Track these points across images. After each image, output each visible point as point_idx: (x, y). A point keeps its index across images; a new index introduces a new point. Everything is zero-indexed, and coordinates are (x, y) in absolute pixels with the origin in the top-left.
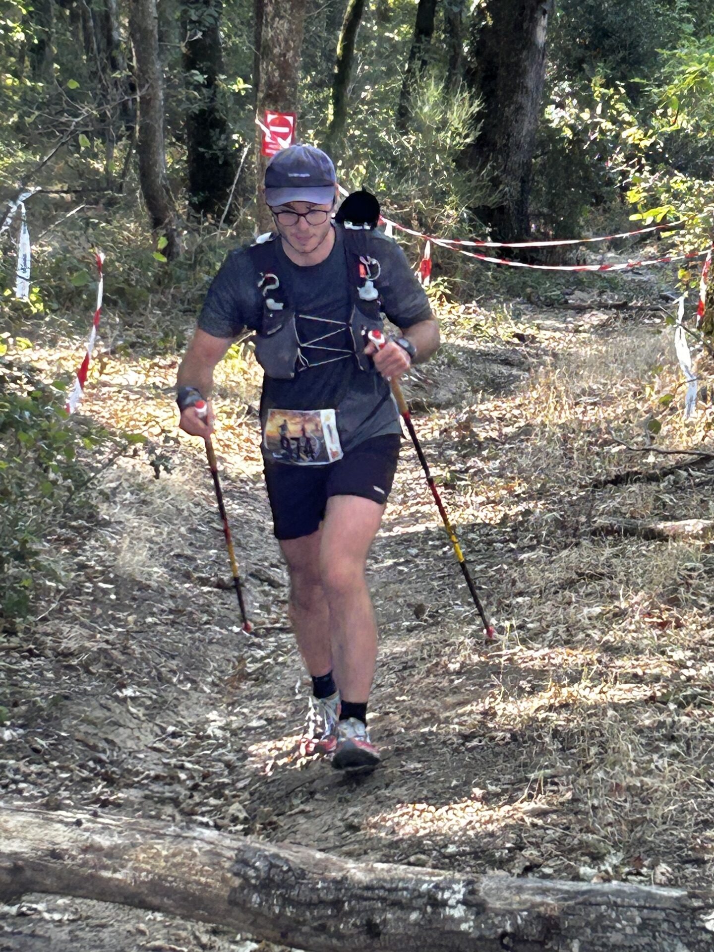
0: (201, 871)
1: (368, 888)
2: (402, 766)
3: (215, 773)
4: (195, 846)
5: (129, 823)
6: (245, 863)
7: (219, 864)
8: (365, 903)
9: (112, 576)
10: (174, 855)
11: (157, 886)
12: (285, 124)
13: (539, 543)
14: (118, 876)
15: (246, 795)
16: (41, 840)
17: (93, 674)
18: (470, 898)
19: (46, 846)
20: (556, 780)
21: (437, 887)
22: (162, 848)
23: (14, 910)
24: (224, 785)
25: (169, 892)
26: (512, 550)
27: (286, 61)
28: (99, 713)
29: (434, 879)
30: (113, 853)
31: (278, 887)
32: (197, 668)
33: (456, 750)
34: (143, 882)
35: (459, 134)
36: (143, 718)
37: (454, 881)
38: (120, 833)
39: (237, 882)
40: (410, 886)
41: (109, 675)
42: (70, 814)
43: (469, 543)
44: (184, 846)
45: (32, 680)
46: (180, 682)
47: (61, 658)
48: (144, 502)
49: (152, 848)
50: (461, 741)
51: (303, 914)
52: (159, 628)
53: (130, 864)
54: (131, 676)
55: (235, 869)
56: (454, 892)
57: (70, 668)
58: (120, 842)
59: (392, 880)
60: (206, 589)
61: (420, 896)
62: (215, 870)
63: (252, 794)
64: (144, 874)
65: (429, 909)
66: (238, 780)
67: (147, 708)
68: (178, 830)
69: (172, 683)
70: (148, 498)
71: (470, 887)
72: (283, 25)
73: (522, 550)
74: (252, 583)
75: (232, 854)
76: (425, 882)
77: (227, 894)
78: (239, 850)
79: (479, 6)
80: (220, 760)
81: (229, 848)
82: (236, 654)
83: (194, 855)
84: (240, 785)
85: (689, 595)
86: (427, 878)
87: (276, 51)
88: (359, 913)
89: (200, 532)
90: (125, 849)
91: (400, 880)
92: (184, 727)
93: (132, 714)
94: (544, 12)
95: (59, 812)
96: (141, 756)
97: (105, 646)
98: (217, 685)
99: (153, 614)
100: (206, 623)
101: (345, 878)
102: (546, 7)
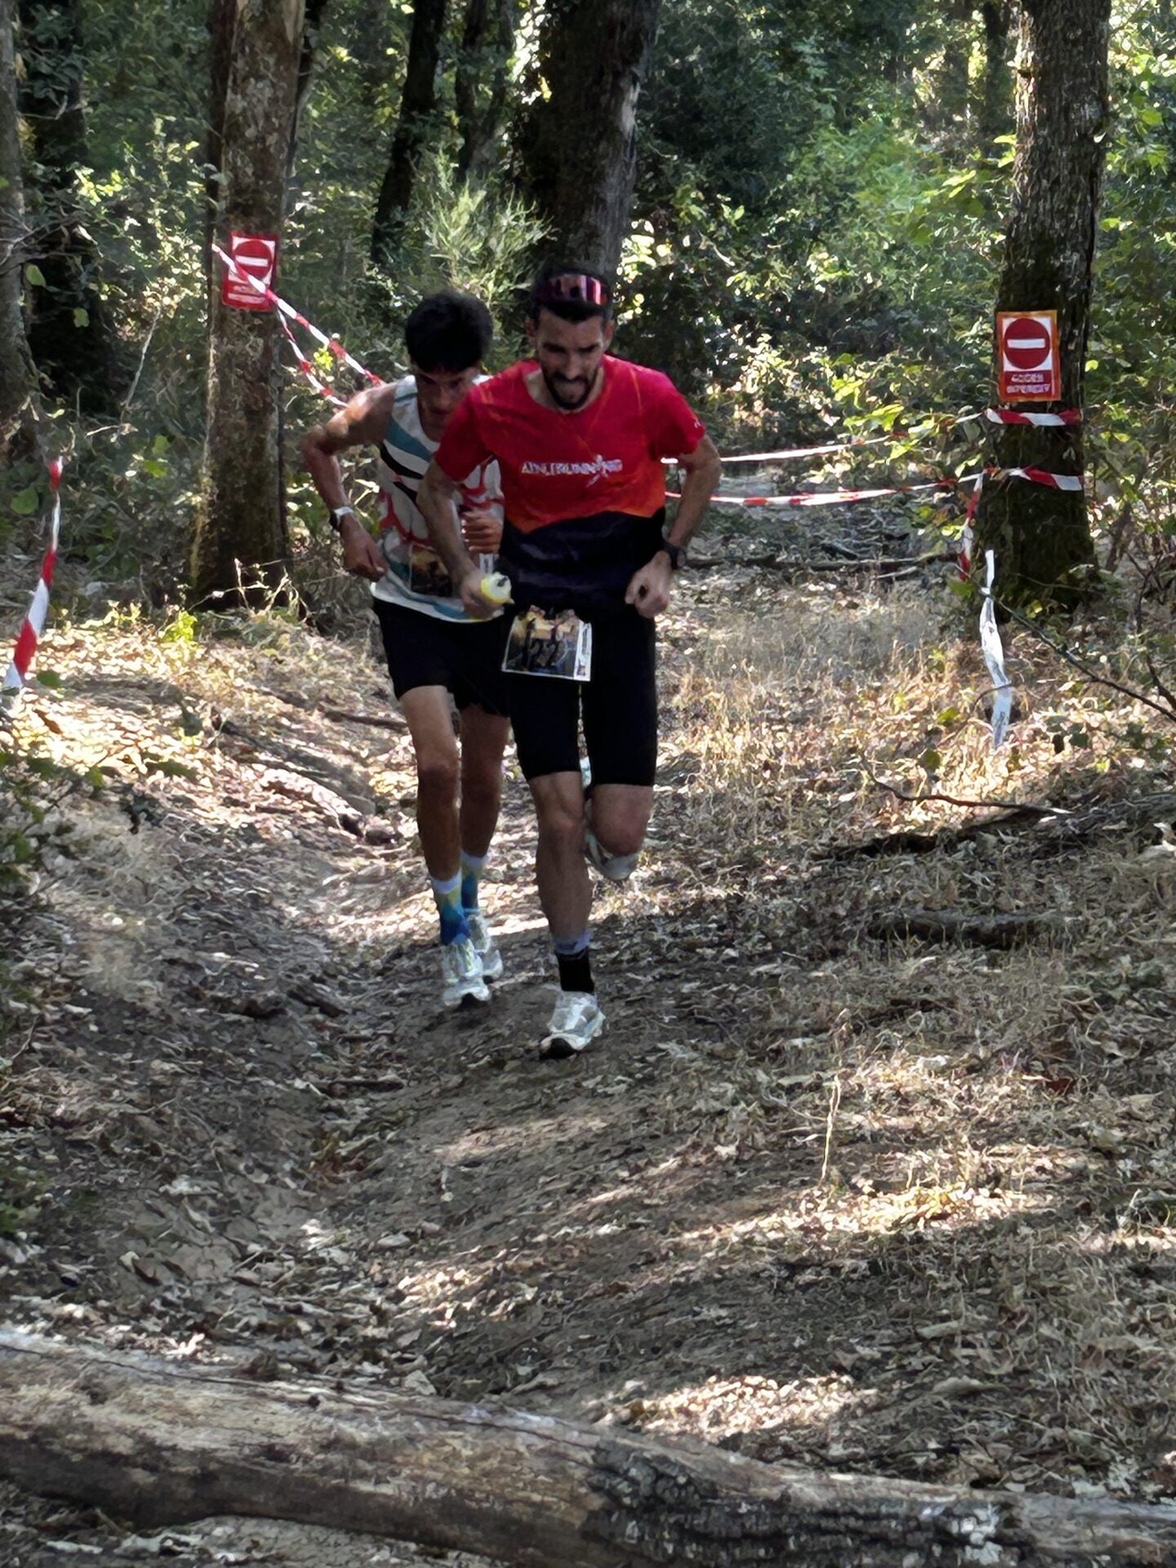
0: (533, 1482)
1: (826, 1513)
2: (696, 1314)
3: (356, 1321)
4: (521, 1442)
5: (396, 1404)
6: (611, 1470)
7: (563, 1471)
8: (827, 1539)
9: (84, 993)
10: (485, 1457)
11: (455, 1507)
12: (264, 254)
13: (777, 950)
14: (386, 1489)
15: (420, 1360)
16: (251, 1431)
17: (114, 1154)
18: (1010, 1532)
19: (257, 1439)
20: (969, 1338)
21: (948, 1513)
22: (462, 1444)
23: (153, 1545)
24: (375, 1342)
25: (472, 1518)
26: (732, 960)
27: (265, 150)
28: (145, 1221)
29: (944, 1500)
30: (373, 1452)
31: (671, 1510)
32: (264, 1148)
33: (780, 1290)
34: (430, 1500)
35: (510, 276)
36: (211, 1230)
37: (974, 1504)
38: (383, 1418)
39: (596, 1502)
40: (902, 1510)
41: (141, 1157)
42: (294, 1387)
43: (655, 947)
44: (500, 1441)
45: (24, 1163)
46: (249, 1170)
47: (60, 1130)
48: (91, 872)
49: (443, 1443)
50: (784, 1273)
51: (715, 1557)
52: (185, 1081)
53: (406, 1472)
54: (174, 1159)
55: (594, 1479)
56: (979, 1522)
57: (80, 1145)
58: (386, 1433)
59: (867, 1502)
60: (231, 1017)
61: (920, 1527)
62: (557, 1481)
63: (430, 1356)
64: (431, 1487)
65: (937, 1550)
66: (401, 1334)
67: (212, 1213)
68: (484, 1414)
69: (237, 1173)
70: (98, 866)
71: (1005, 1514)
72: (261, 91)
73: (751, 959)
74: (294, 1009)
75: (587, 1456)
76: (924, 1505)
77: (578, 1523)
78: (597, 1449)
79: (528, 67)
80: (357, 1301)
81: (575, 1445)
82: (311, 1125)
83: (519, 1455)
84: (404, 1341)
85: (1086, 1038)
86: (927, 1498)
87: (250, 133)
88: (813, 1555)
89: (186, 921)
90: (397, 1446)
91: (883, 1501)
92: (273, 1246)
93: (194, 1223)
94: (635, 80)
95: (277, 1384)
96: (229, 1292)
97: (131, 1110)
98: (302, 1177)
99: (167, 1058)
100: (252, 1073)
101: (785, 1498)
102: (639, 72)
